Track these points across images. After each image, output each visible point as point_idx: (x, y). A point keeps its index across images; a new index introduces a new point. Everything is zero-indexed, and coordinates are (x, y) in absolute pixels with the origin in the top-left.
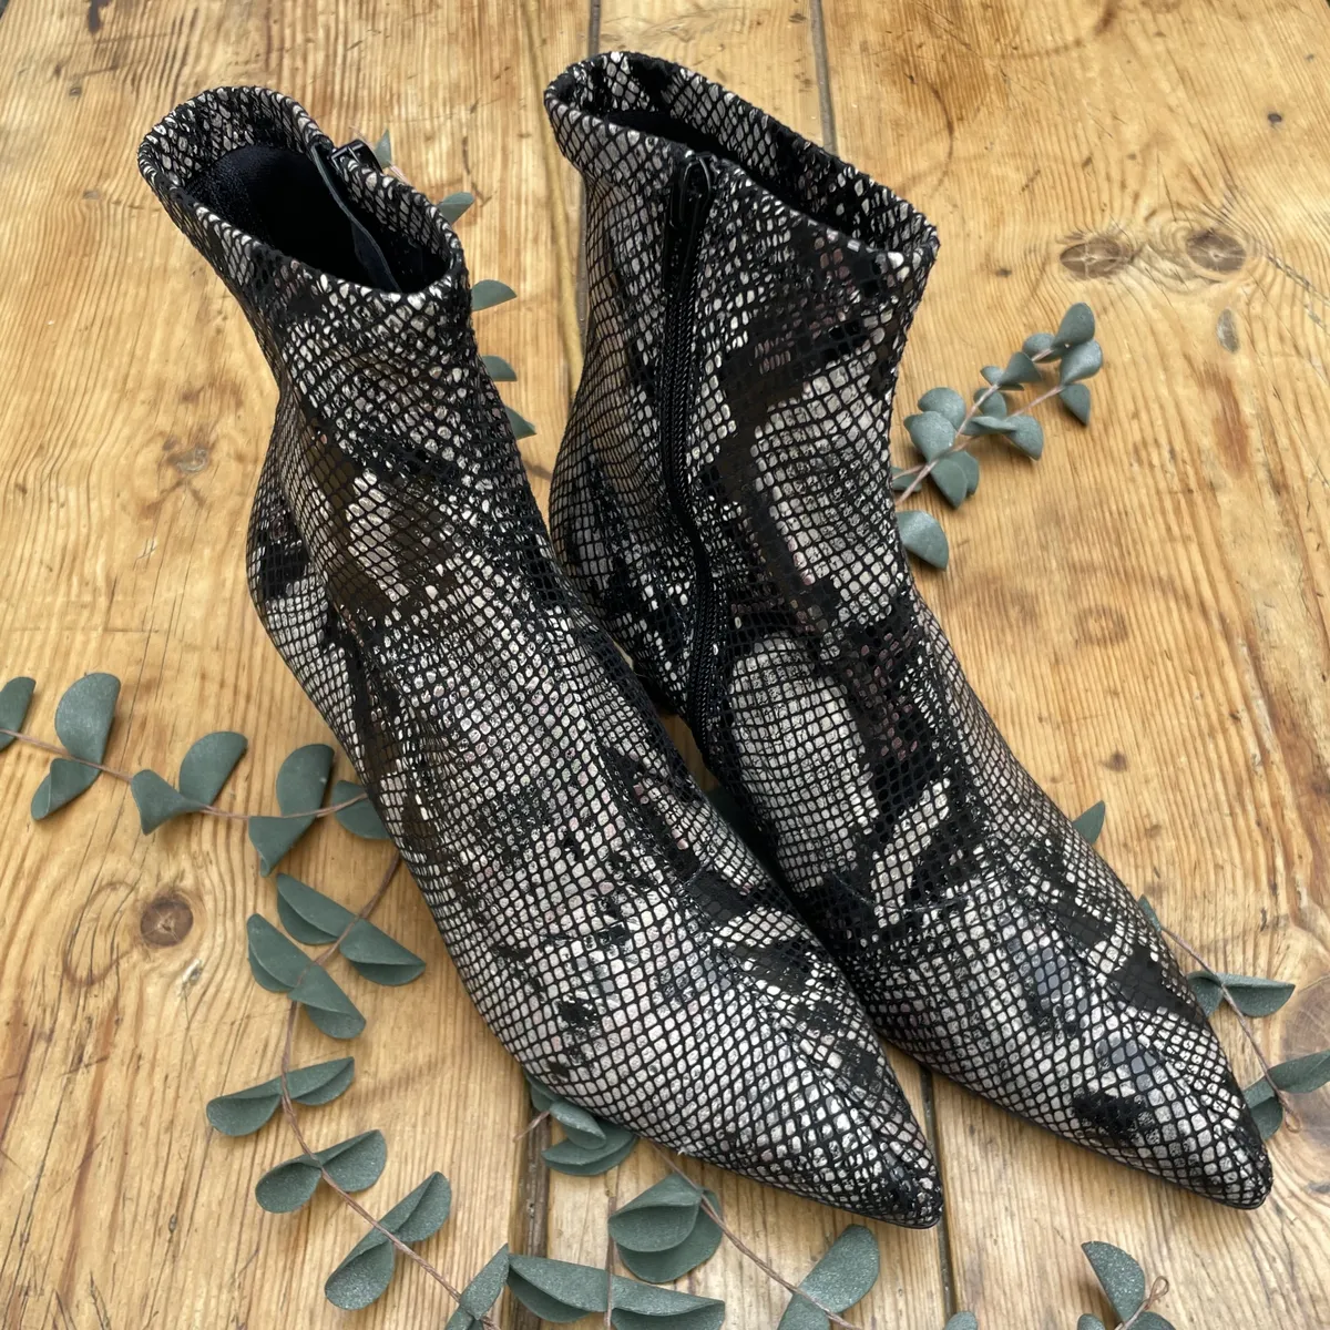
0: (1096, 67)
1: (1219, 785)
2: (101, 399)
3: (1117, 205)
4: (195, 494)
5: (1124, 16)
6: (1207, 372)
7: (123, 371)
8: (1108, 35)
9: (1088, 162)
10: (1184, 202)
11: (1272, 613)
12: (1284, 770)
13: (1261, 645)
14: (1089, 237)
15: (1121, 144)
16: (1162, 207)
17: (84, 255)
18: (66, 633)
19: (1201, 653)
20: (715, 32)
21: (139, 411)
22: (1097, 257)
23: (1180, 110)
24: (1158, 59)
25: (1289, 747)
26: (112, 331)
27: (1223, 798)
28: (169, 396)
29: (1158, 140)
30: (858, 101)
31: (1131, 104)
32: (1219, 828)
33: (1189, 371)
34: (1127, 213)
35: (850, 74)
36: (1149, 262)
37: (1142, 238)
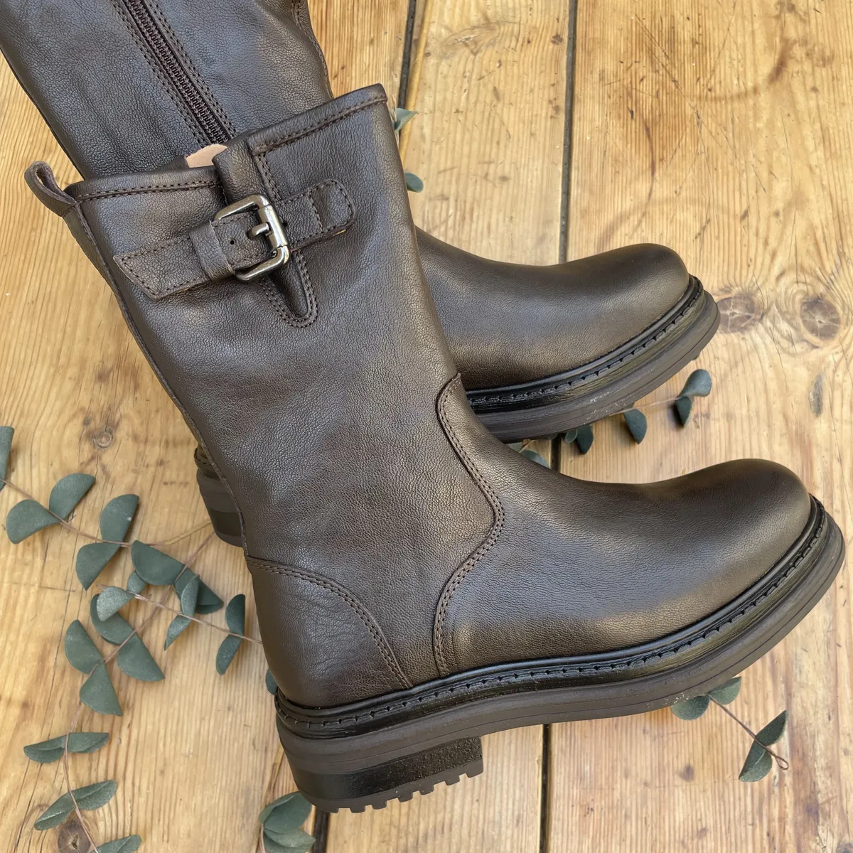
0: (765, 116)
1: (749, 799)
2: (42, 373)
3: (759, 260)
4: (104, 468)
5: (792, 67)
6: (797, 431)
7: (57, 347)
8: (778, 84)
9: (745, 215)
10: (806, 265)
11: (805, 655)
12: (791, 791)
13: (794, 684)
14: (736, 291)
15: (770, 199)
16: (790, 268)
17: (32, 229)
18: (14, 587)
19: (755, 687)
20: (496, 48)
21: (68, 386)
22: (738, 312)
23: (817, 171)
24: (810, 116)
25: (798, 774)
26: (51, 306)
27: (749, 809)
28: (89, 374)
29: (797, 201)
30: (591, 133)
31: (784, 159)
32: (743, 835)
33: (784, 431)
34: (765, 272)
35: (589, 102)
36: (773, 322)
37: (772, 295)
